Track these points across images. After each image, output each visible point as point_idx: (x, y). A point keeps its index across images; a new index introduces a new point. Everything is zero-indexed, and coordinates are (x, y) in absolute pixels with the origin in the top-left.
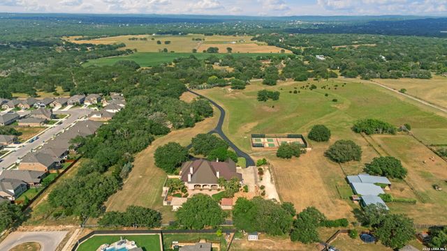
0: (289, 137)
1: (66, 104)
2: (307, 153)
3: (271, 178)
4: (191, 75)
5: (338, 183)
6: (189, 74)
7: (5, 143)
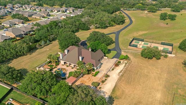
0: (163, 44)
1: (59, 11)
2: (168, 58)
3: (122, 71)
4: (128, 3)
5: (179, 91)
6: (127, 3)
7: (18, 23)
